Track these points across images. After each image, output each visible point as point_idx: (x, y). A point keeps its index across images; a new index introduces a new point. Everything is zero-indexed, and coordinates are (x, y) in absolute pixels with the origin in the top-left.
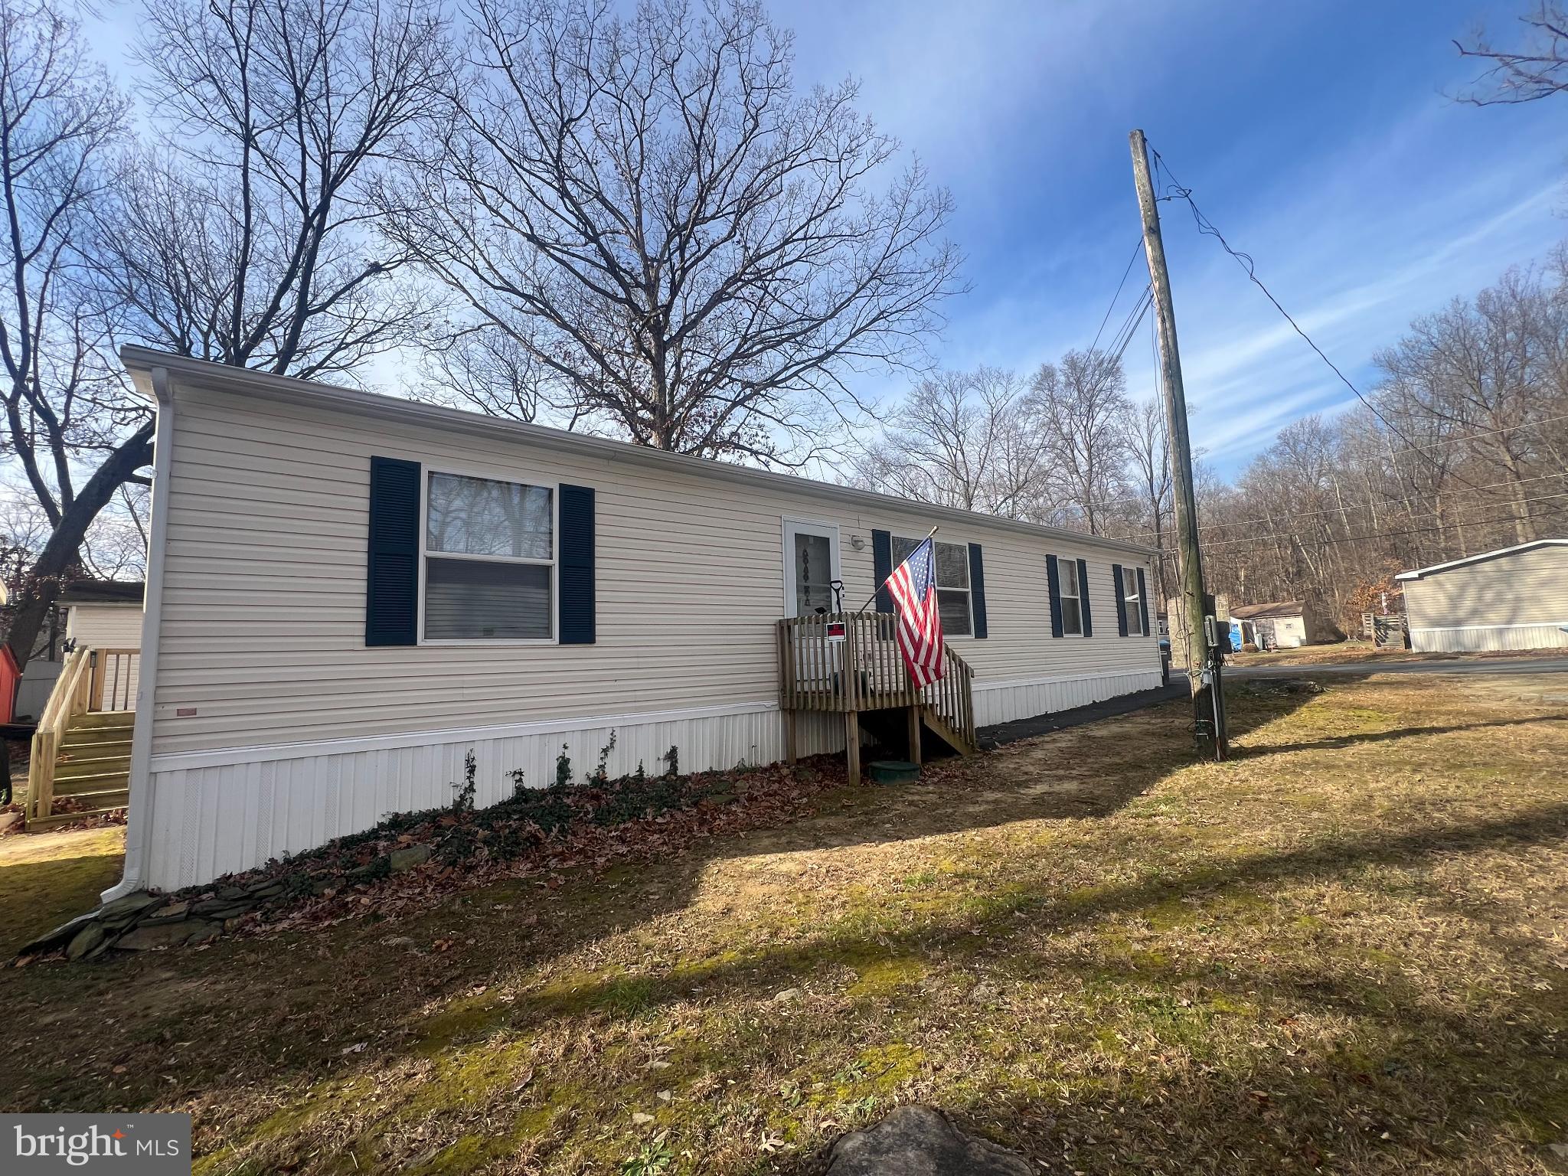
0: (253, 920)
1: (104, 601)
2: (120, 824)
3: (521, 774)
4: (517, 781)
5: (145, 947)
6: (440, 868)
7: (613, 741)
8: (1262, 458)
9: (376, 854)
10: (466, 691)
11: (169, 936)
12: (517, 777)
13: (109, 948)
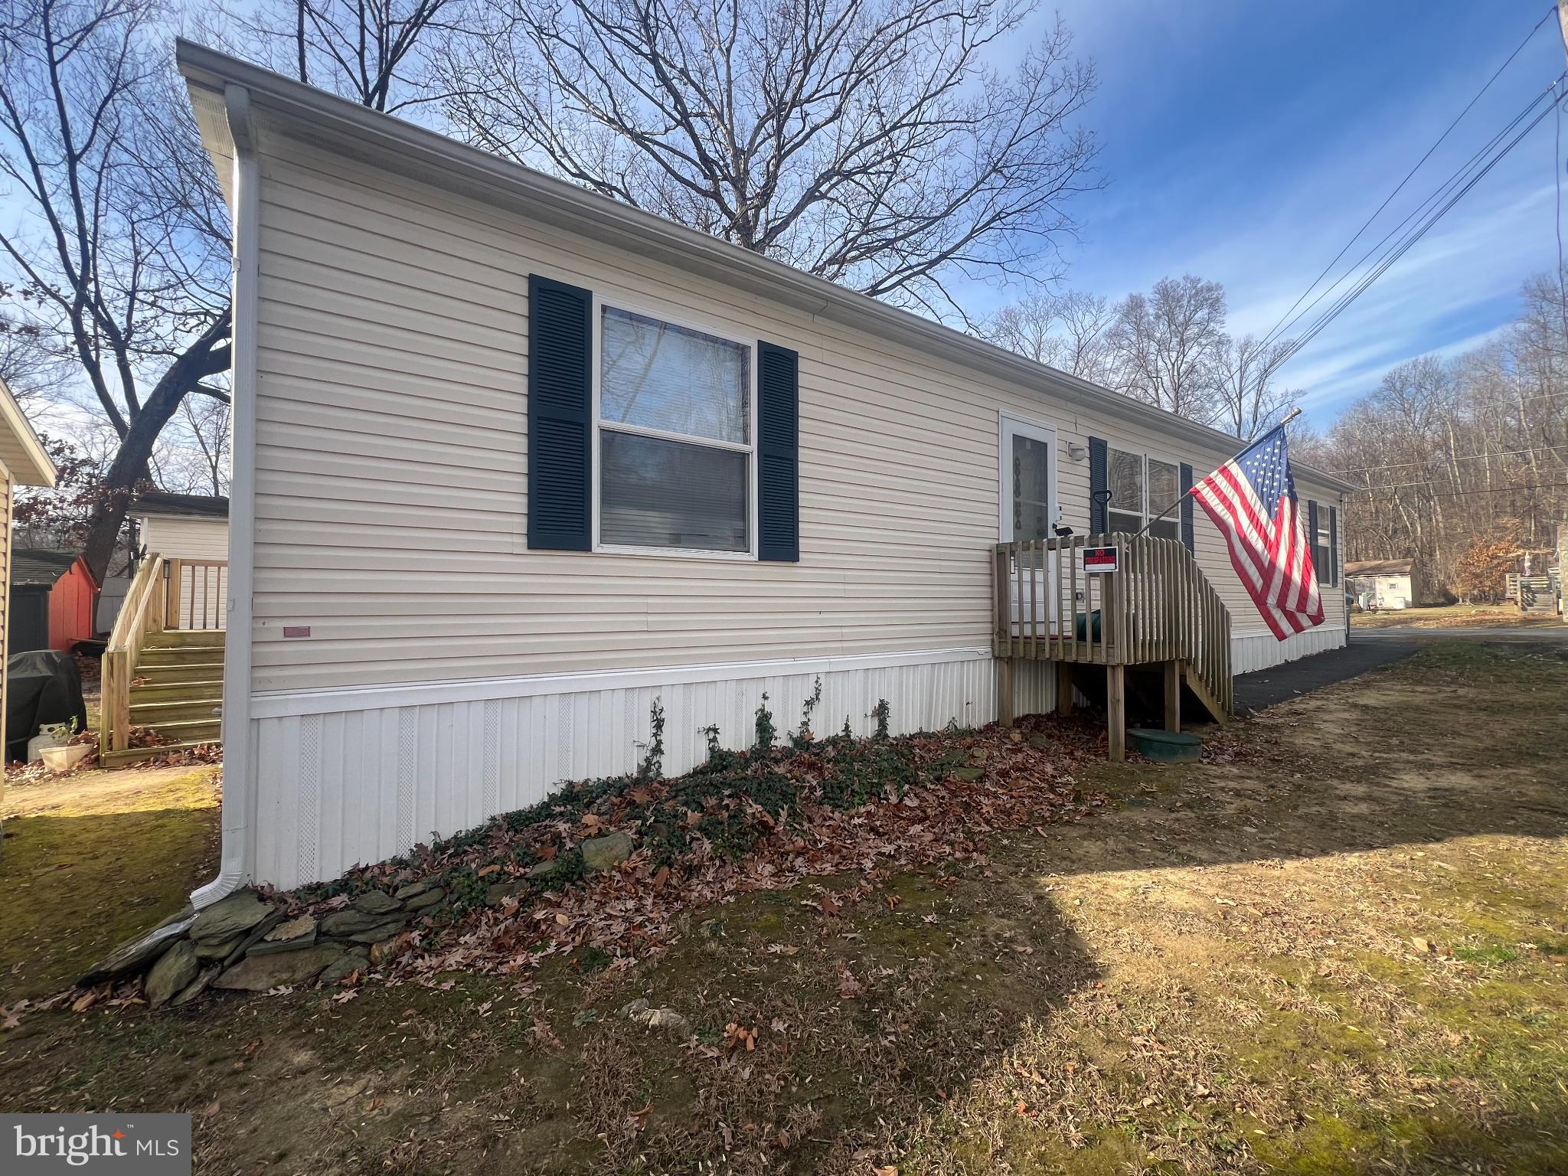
0: (410, 945)
1: (175, 513)
2: (207, 762)
3: (716, 731)
4: (710, 741)
5: (259, 986)
6: (652, 867)
7: (818, 691)
8: (1363, 405)
9: (562, 845)
10: (651, 618)
11: (293, 969)
12: (711, 735)
13: (208, 988)
